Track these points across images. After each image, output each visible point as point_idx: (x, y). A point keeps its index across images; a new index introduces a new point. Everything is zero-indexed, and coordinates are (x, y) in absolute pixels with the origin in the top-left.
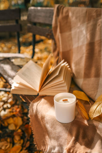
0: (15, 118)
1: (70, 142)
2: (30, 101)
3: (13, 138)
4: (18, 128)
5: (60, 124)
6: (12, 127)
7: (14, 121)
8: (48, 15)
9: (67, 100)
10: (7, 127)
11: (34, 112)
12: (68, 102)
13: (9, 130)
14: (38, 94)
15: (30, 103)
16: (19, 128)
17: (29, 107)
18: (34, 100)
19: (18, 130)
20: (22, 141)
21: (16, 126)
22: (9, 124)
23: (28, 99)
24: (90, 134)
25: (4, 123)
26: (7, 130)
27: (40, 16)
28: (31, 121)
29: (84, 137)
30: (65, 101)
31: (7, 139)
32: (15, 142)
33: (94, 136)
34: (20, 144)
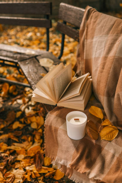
0: (38, 117)
1: (74, 159)
2: (47, 111)
3: (34, 136)
4: (39, 127)
5: (70, 140)
6: (34, 126)
7: (37, 120)
8: (78, 16)
9: (78, 119)
10: (29, 125)
11: (50, 122)
12: (79, 121)
13: (32, 128)
14: (56, 105)
15: (48, 113)
16: (41, 128)
17: (46, 117)
18: (51, 111)
19: (39, 129)
20: (41, 141)
21: (38, 125)
22: (31, 122)
23: (46, 109)
24: (94, 154)
25: (27, 121)
26: (29, 128)
27: (70, 15)
28: (45, 130)
29: (87, 158)
30: (77, 120)
31: (29, 137)
32: (36, 140)
33: (97, 158)
34: (39, 144)
